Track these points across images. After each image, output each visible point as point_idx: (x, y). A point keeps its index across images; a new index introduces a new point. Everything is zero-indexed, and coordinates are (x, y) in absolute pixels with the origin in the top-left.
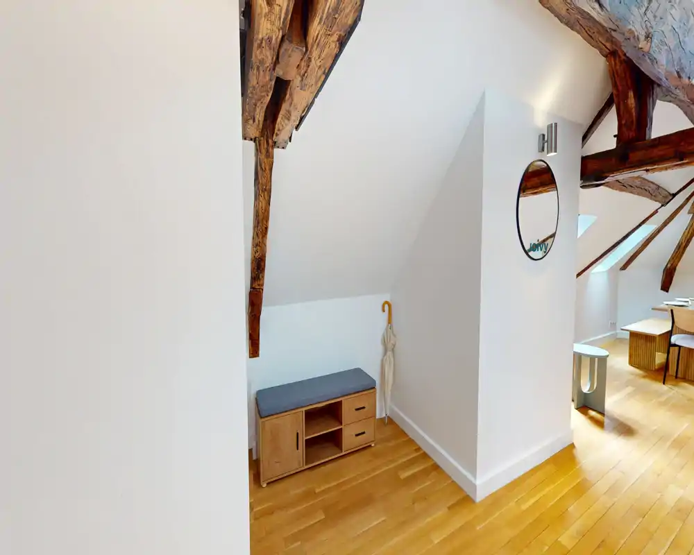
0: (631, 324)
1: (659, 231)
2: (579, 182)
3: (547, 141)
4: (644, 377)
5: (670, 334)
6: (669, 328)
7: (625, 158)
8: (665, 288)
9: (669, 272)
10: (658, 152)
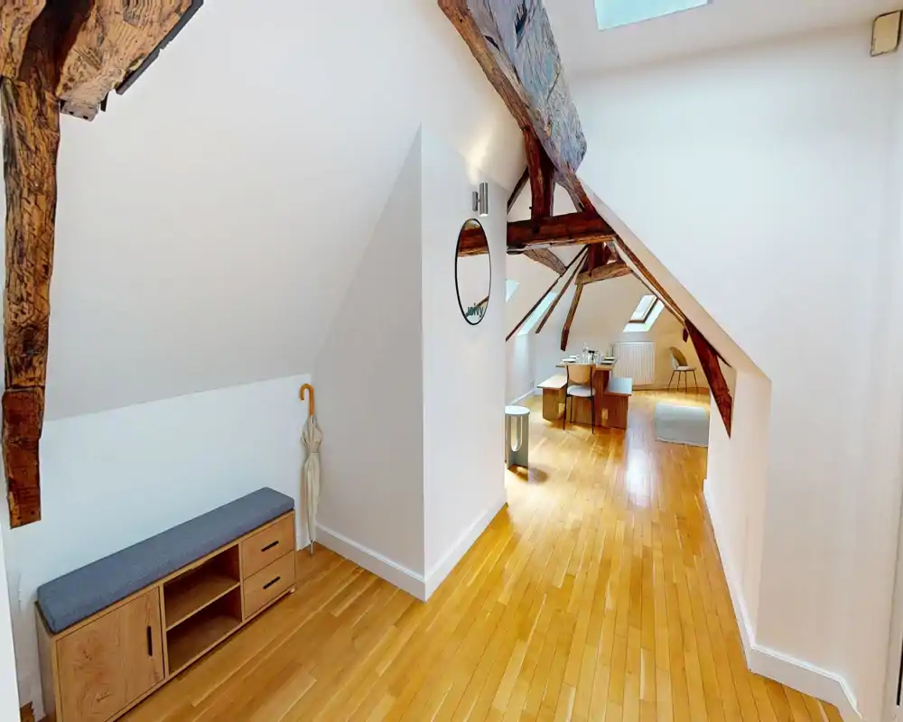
1: (559, 298)
2: (505, 248)
3: (479, 200)
4: (552, 426)
5: (566, 387)
6: (566, 382)
7: (536, 231)
8: (563, 348)
9: (566, 334)
10: (557, 229)
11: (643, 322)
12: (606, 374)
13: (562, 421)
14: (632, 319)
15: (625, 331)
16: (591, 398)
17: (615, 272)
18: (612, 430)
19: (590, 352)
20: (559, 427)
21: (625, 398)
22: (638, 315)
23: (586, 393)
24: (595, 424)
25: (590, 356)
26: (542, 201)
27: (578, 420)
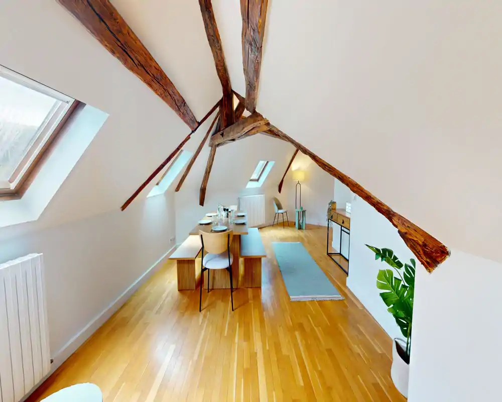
1: (195, 158)
8: (202, 203)
9: (203, 191)
11: (258, 180)
14: (252, 178)
15: (247, 188)
16: (229, 268)
19: (225, 210)
22: (255, 176)
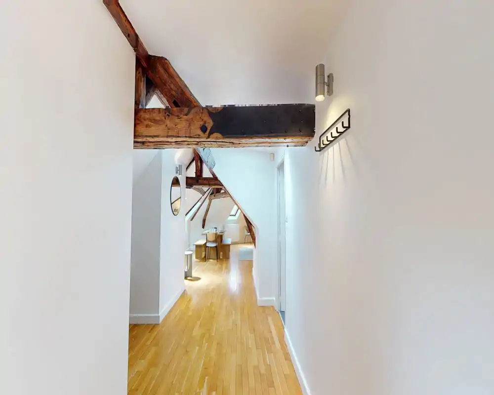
0: (198, 240)
1: (201, 205)
2: (185, 186)
3: (178, 170)
4: (200, 262)
5: (206, 244)
6: (206, 242)
7: (198, 181)
8: (203, 227)
9: (204, 221)
10: (205, 182)
11: (235, 215)
12: (221, 236)
13: (205, 259)
14: (231, 214)
15: (228, 219)
16: (216, 247)
17: (224, 196)
18: (224, 259)
19: (215, 228)
20: (203, 261)
21: (229, 245)
22: (233, 213)
23: (214, 245)
24: (218, 258)
25: (215, 230)
26: (199, 171)
27: (211, 257)
